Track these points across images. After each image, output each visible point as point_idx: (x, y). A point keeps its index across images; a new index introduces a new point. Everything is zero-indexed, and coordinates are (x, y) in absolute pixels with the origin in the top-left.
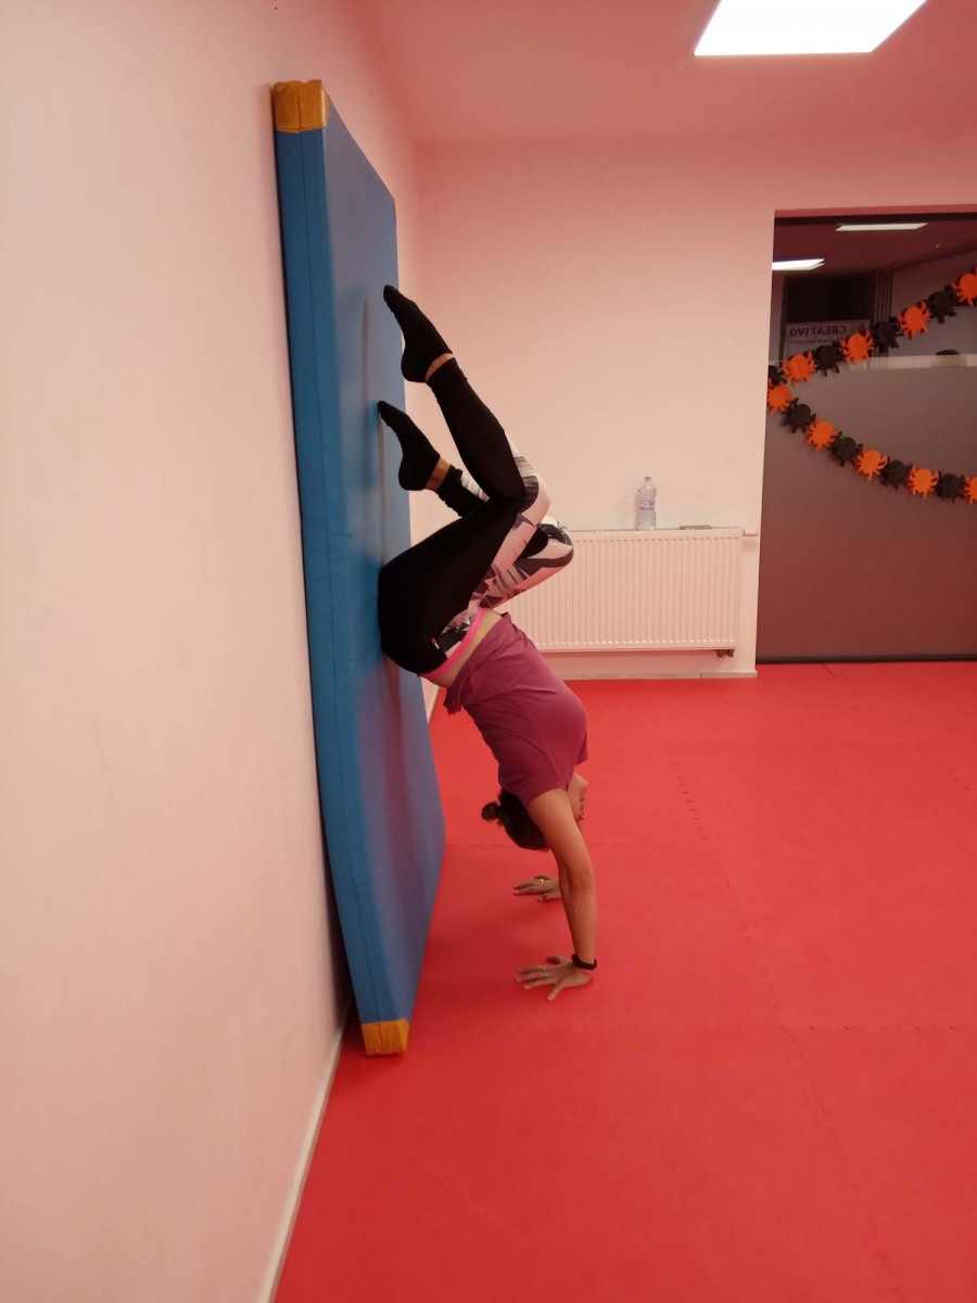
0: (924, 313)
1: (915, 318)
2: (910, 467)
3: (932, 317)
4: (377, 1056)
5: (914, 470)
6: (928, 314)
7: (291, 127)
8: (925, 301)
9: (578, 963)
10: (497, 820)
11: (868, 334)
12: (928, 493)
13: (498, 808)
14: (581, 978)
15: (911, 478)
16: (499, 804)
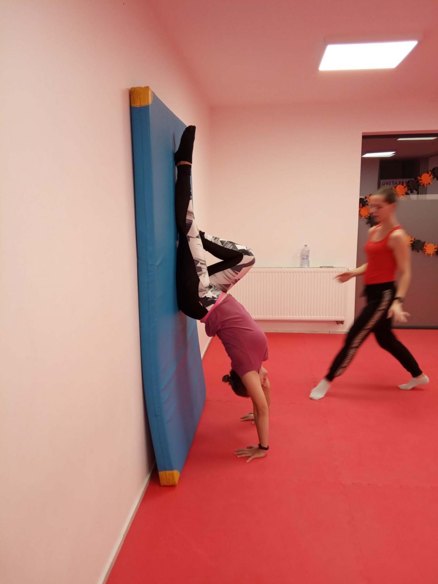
0: (430, 176)
1: (426, 178)
2: (424, 243)
3: (434, 178)
4: (165, 486)
5: (426, 244)
6: (432, 176)
7: (137, 105)
8: (431, 171)
9: (261, 447)
10: (228, 383)
11: (405, 185)
12: (433, 254)
13: (229, 377)
14: (262, 454)
15: (425, 248)
16: (230, 376)
